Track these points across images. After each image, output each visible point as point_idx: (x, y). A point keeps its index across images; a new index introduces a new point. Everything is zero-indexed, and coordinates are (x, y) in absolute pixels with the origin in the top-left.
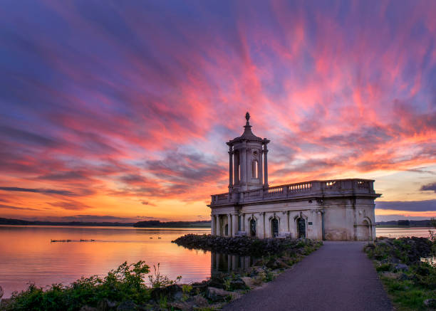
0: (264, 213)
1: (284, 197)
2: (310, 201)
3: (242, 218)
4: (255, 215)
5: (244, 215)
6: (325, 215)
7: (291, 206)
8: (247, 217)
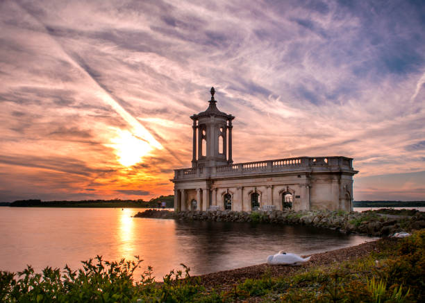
0: (243, 187)
1: (269, 172)
2: (299, 176)
3: (214, 192)
4: (230, 189)
5: (217, 190)
6: (312, 189)
7: (275, 181)
8: (221, 191)
